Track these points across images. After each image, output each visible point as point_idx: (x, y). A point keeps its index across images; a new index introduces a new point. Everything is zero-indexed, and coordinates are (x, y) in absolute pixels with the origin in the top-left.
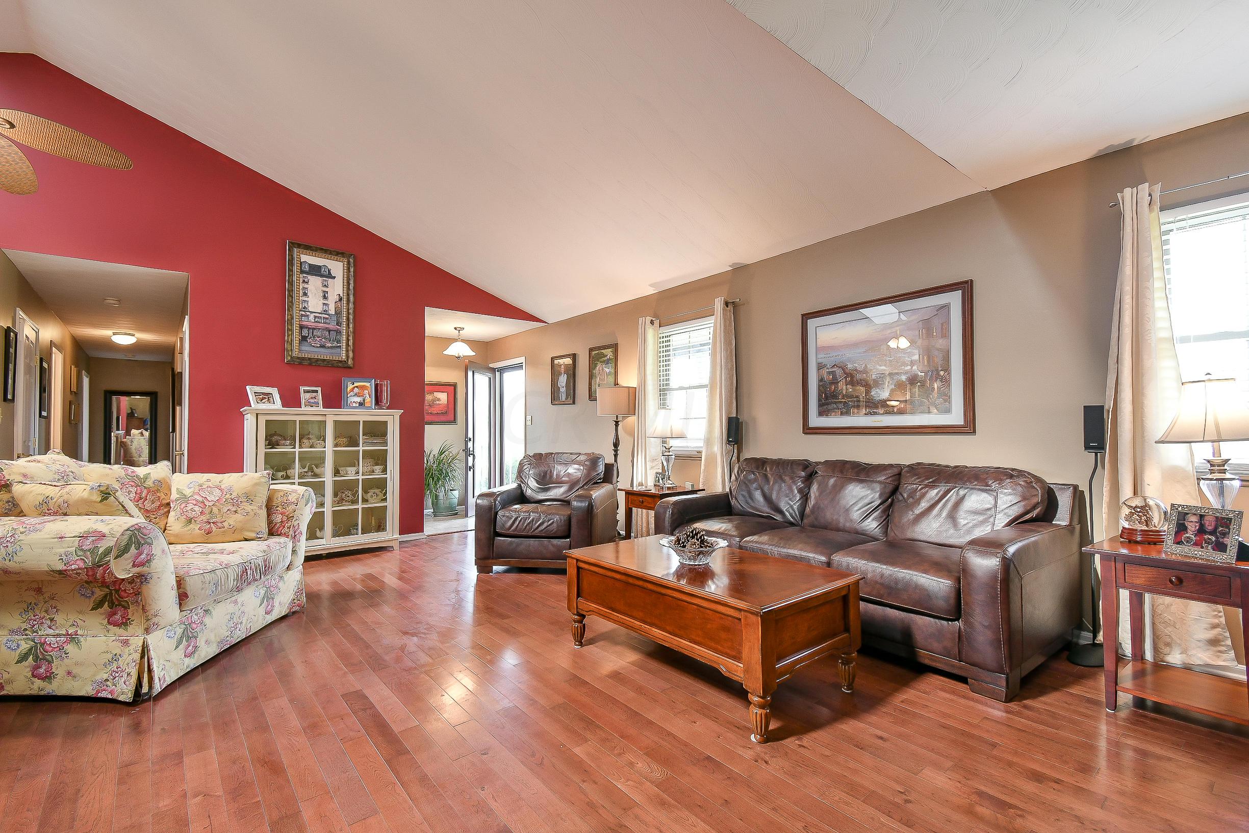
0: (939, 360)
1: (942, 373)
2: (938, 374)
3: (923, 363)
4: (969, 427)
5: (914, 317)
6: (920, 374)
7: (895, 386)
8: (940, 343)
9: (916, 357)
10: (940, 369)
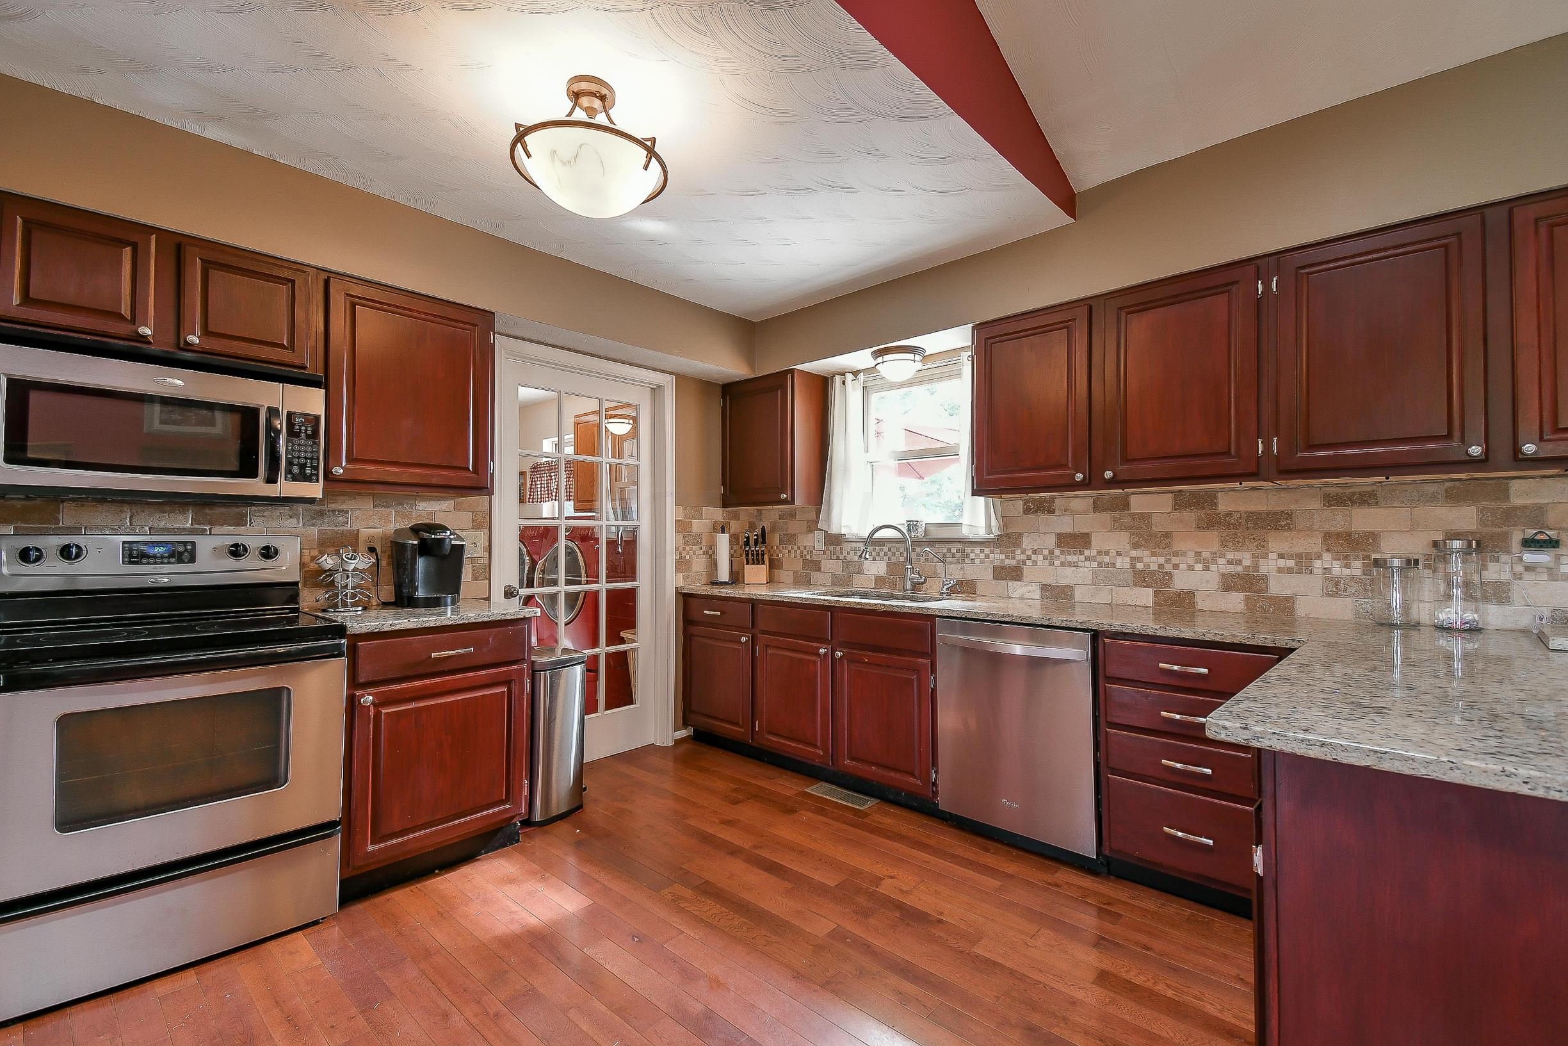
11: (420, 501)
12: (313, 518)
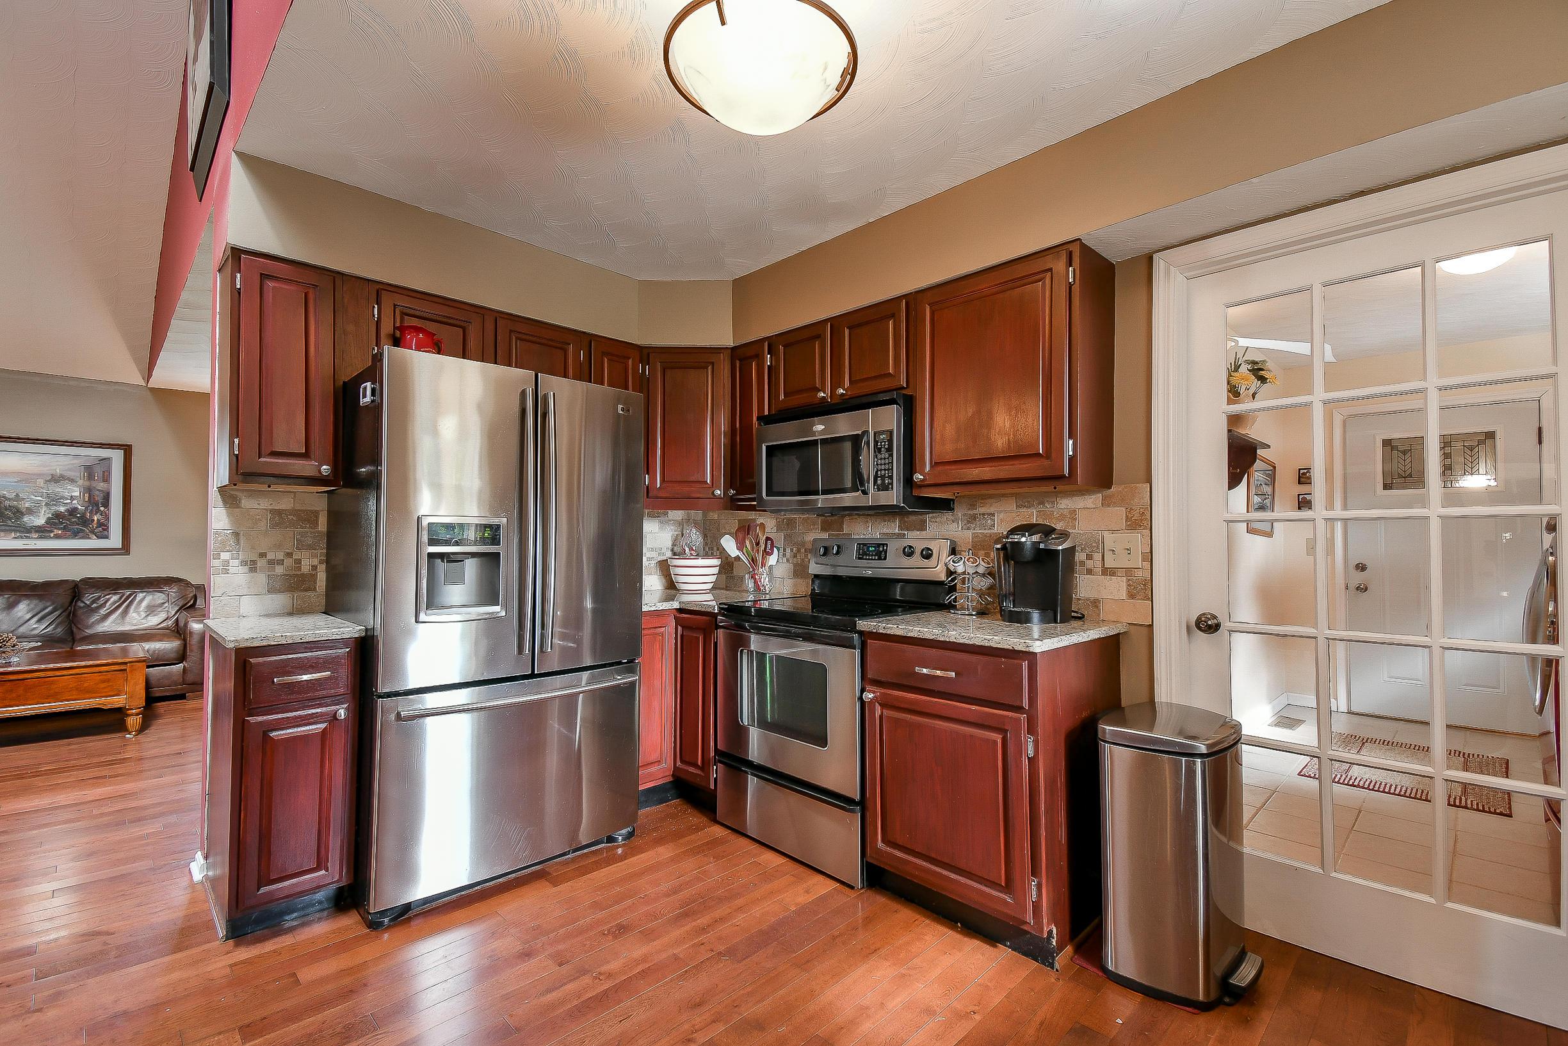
0: (99, 498)
1: (102, 509)
2: (98, 509)
3: (84, 499)
4: (126, 548)
5: (75, 461)
6: (80, 507)
7: (53, 515)
8: (101, 486)
9: (77, 494)
10: (100, 506)
11: (1062, 497)
12: (969, 522)
